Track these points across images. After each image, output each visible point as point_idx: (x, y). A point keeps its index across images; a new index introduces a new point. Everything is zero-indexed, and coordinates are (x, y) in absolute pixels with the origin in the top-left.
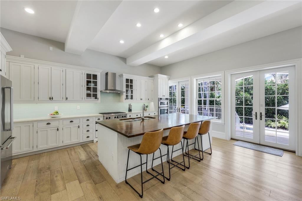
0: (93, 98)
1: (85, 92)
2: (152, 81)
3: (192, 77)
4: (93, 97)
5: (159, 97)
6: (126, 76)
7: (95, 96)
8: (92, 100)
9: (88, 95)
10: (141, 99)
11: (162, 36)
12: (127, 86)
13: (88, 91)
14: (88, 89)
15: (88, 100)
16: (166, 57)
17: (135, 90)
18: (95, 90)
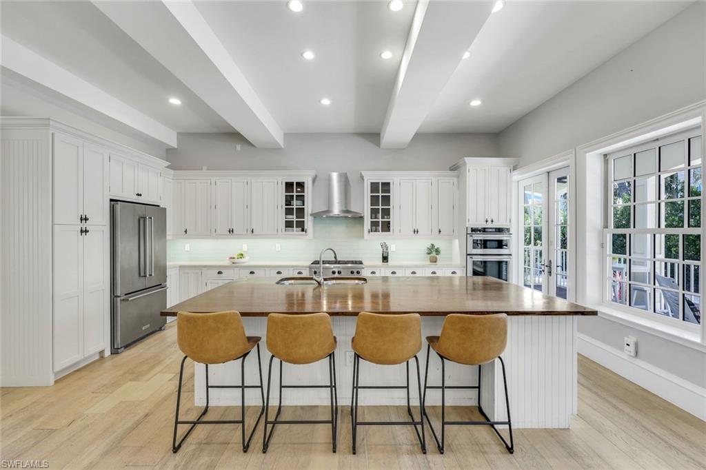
0: (296, 231)
1: (282, 218)
2: (455, 179)
3: (577, 148)
4: (297, 227)
5: (467, 226)
6: (371, 177)
7: (301, 225)
8: (295, 233)
9: (289, 224)
10: (416, 232)
11: (387, 55)
12: (374, 200)
13: (288, 216)
14: (289, 212)
15: (287, 233)
16: (476, 103)
17: (396, 208)
18: (301, 212)
